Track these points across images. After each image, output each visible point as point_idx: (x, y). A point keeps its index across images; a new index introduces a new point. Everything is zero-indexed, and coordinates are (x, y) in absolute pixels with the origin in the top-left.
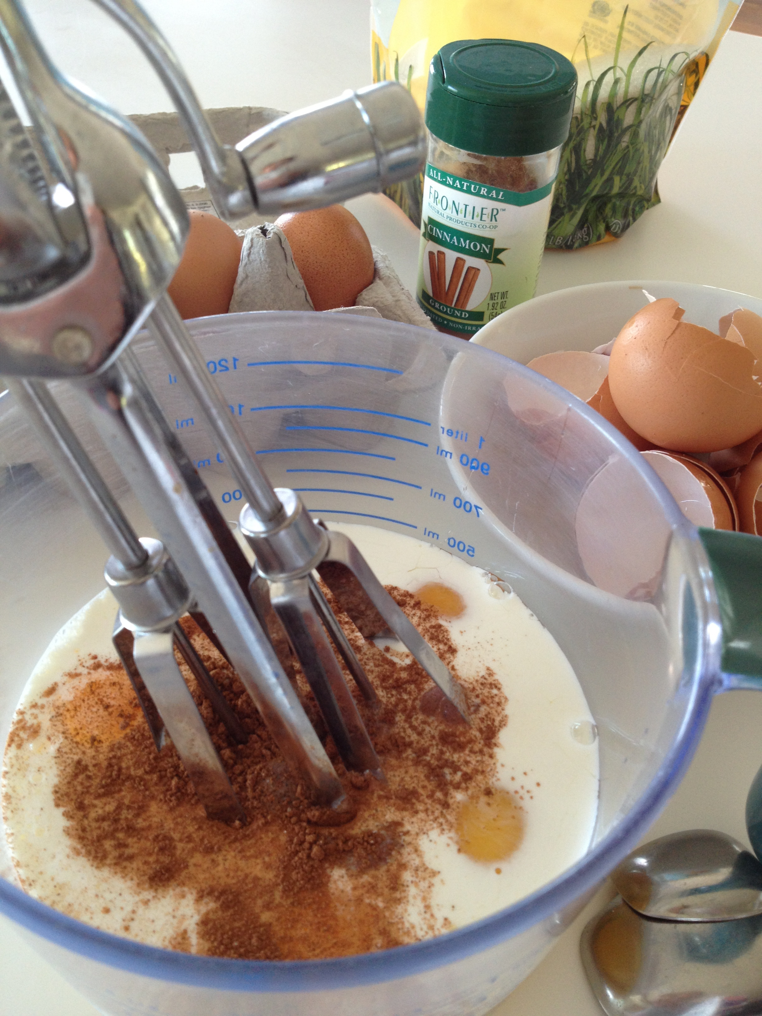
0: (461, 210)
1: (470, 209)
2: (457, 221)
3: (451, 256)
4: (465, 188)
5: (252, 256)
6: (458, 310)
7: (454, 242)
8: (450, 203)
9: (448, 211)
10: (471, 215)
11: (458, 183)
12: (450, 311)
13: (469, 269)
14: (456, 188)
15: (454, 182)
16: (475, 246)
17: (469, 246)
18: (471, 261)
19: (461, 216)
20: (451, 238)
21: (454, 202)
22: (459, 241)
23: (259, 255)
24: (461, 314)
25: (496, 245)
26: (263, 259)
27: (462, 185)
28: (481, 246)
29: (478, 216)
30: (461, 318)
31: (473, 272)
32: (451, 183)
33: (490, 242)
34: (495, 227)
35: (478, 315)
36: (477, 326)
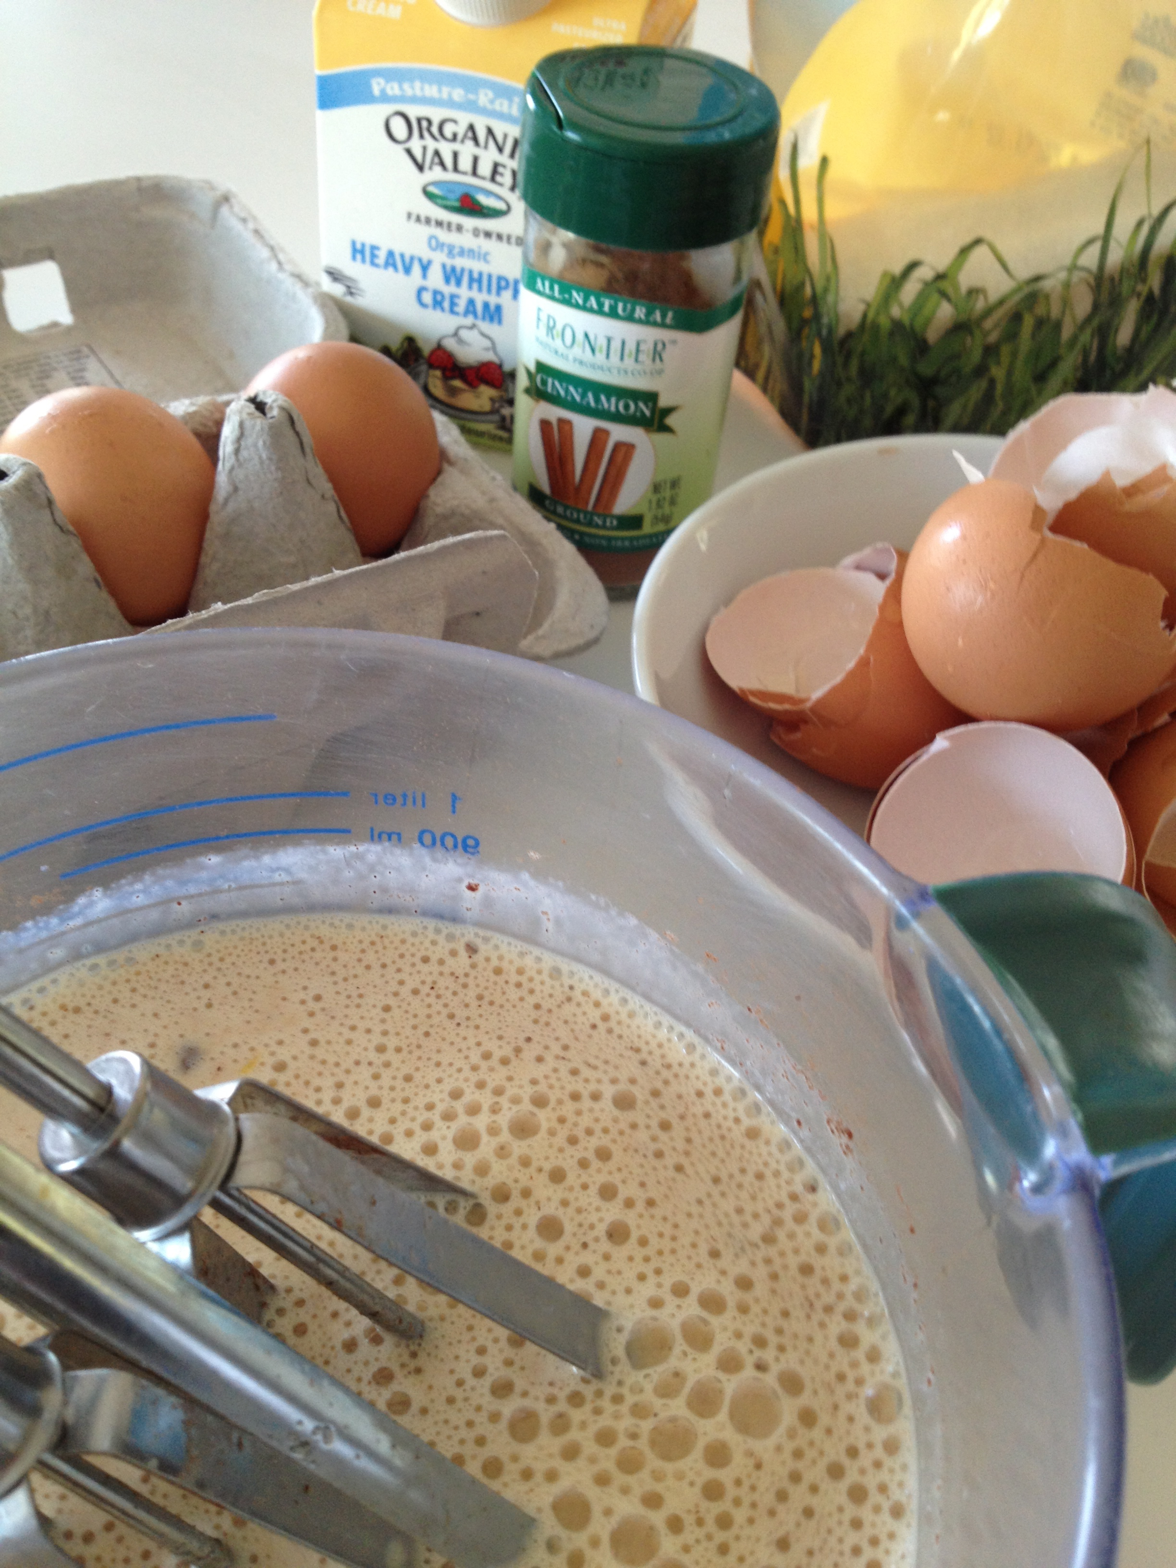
0: (601, 348)
2: (593, 366)
3: (584, 426)
4: (606, 308)
5: (244, 454)
6: (599, 516)
7: (588, 403)
8: (580, 337)
9: (577, 351)
10: (619, 354)
11: (593, 301)
12: (585, 518)
13: (618, 446)
14: (591, 310)
15: (586, 299)
16: (627, 407)
17: (617, 407)
18: (619, 433)
19: (600, 357)
20: (584, 396)
21: (586, 336)
22: (597, 400)
23: (258, 450)
24: (605, 522)
25: (663, 403)
26: (264, 456)
27: (601, 305)
28: (637, 406)
29: (630, 353)
30: (604, 527)
31: (625, 450)
32: (580, 302)
33: (651, 397)
34: (660, 372)
35: (633, 521)
36: (631, 539)
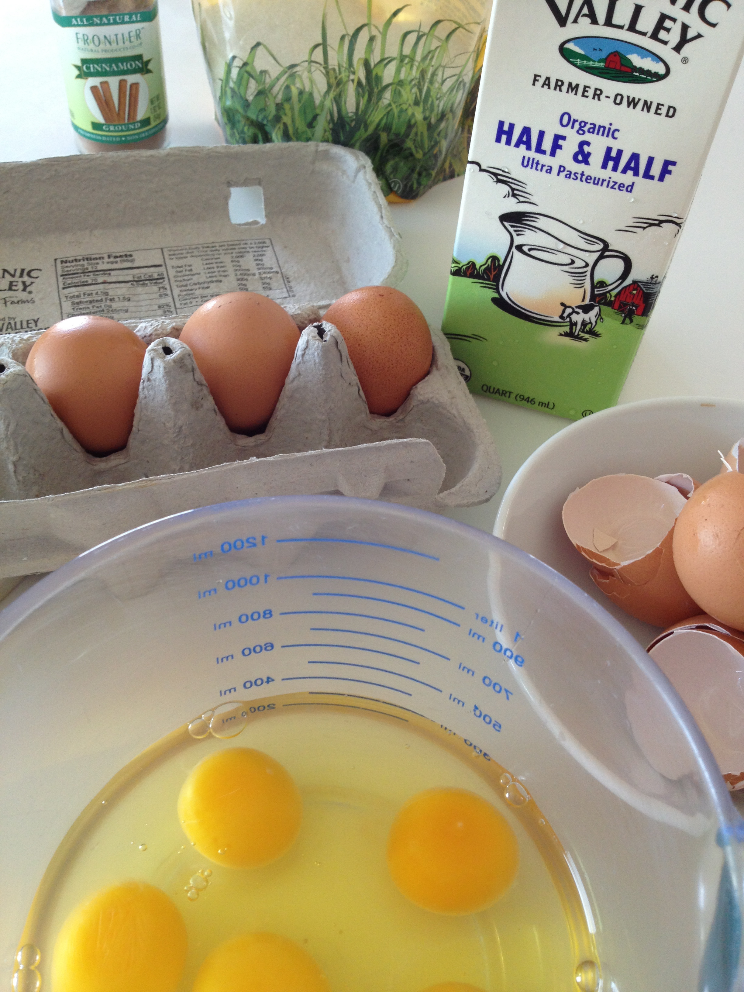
0: (113, 41)
1: (120, 37)
2: (112, 51)
3: (114, 82)
4: (112, 21)
6: (131, 124)
7: (114, 69)
8: (102, 38)
9: (102, 46)
10: (122, 41)
11: (104, 20)
12: (125, 127)
13: (132, 85)
14: (104, 24)
15: (101, 20)
16: (131, 65)
17: (127, 67)
18: (131, 79)
19: (114, 45)
20: (111, 67)
21: (105, 37)
22: (117, 66)
24: (135, 126)
25: (145, 59)
27: (109, 20)
28: (135, 63)
29: (127, 40)
30: (135, 129)
31: (135, 86)
32: (99, 22)
33: (139, 57)
34: (141, 44)
35: (146, 122)
36: (148, 131)
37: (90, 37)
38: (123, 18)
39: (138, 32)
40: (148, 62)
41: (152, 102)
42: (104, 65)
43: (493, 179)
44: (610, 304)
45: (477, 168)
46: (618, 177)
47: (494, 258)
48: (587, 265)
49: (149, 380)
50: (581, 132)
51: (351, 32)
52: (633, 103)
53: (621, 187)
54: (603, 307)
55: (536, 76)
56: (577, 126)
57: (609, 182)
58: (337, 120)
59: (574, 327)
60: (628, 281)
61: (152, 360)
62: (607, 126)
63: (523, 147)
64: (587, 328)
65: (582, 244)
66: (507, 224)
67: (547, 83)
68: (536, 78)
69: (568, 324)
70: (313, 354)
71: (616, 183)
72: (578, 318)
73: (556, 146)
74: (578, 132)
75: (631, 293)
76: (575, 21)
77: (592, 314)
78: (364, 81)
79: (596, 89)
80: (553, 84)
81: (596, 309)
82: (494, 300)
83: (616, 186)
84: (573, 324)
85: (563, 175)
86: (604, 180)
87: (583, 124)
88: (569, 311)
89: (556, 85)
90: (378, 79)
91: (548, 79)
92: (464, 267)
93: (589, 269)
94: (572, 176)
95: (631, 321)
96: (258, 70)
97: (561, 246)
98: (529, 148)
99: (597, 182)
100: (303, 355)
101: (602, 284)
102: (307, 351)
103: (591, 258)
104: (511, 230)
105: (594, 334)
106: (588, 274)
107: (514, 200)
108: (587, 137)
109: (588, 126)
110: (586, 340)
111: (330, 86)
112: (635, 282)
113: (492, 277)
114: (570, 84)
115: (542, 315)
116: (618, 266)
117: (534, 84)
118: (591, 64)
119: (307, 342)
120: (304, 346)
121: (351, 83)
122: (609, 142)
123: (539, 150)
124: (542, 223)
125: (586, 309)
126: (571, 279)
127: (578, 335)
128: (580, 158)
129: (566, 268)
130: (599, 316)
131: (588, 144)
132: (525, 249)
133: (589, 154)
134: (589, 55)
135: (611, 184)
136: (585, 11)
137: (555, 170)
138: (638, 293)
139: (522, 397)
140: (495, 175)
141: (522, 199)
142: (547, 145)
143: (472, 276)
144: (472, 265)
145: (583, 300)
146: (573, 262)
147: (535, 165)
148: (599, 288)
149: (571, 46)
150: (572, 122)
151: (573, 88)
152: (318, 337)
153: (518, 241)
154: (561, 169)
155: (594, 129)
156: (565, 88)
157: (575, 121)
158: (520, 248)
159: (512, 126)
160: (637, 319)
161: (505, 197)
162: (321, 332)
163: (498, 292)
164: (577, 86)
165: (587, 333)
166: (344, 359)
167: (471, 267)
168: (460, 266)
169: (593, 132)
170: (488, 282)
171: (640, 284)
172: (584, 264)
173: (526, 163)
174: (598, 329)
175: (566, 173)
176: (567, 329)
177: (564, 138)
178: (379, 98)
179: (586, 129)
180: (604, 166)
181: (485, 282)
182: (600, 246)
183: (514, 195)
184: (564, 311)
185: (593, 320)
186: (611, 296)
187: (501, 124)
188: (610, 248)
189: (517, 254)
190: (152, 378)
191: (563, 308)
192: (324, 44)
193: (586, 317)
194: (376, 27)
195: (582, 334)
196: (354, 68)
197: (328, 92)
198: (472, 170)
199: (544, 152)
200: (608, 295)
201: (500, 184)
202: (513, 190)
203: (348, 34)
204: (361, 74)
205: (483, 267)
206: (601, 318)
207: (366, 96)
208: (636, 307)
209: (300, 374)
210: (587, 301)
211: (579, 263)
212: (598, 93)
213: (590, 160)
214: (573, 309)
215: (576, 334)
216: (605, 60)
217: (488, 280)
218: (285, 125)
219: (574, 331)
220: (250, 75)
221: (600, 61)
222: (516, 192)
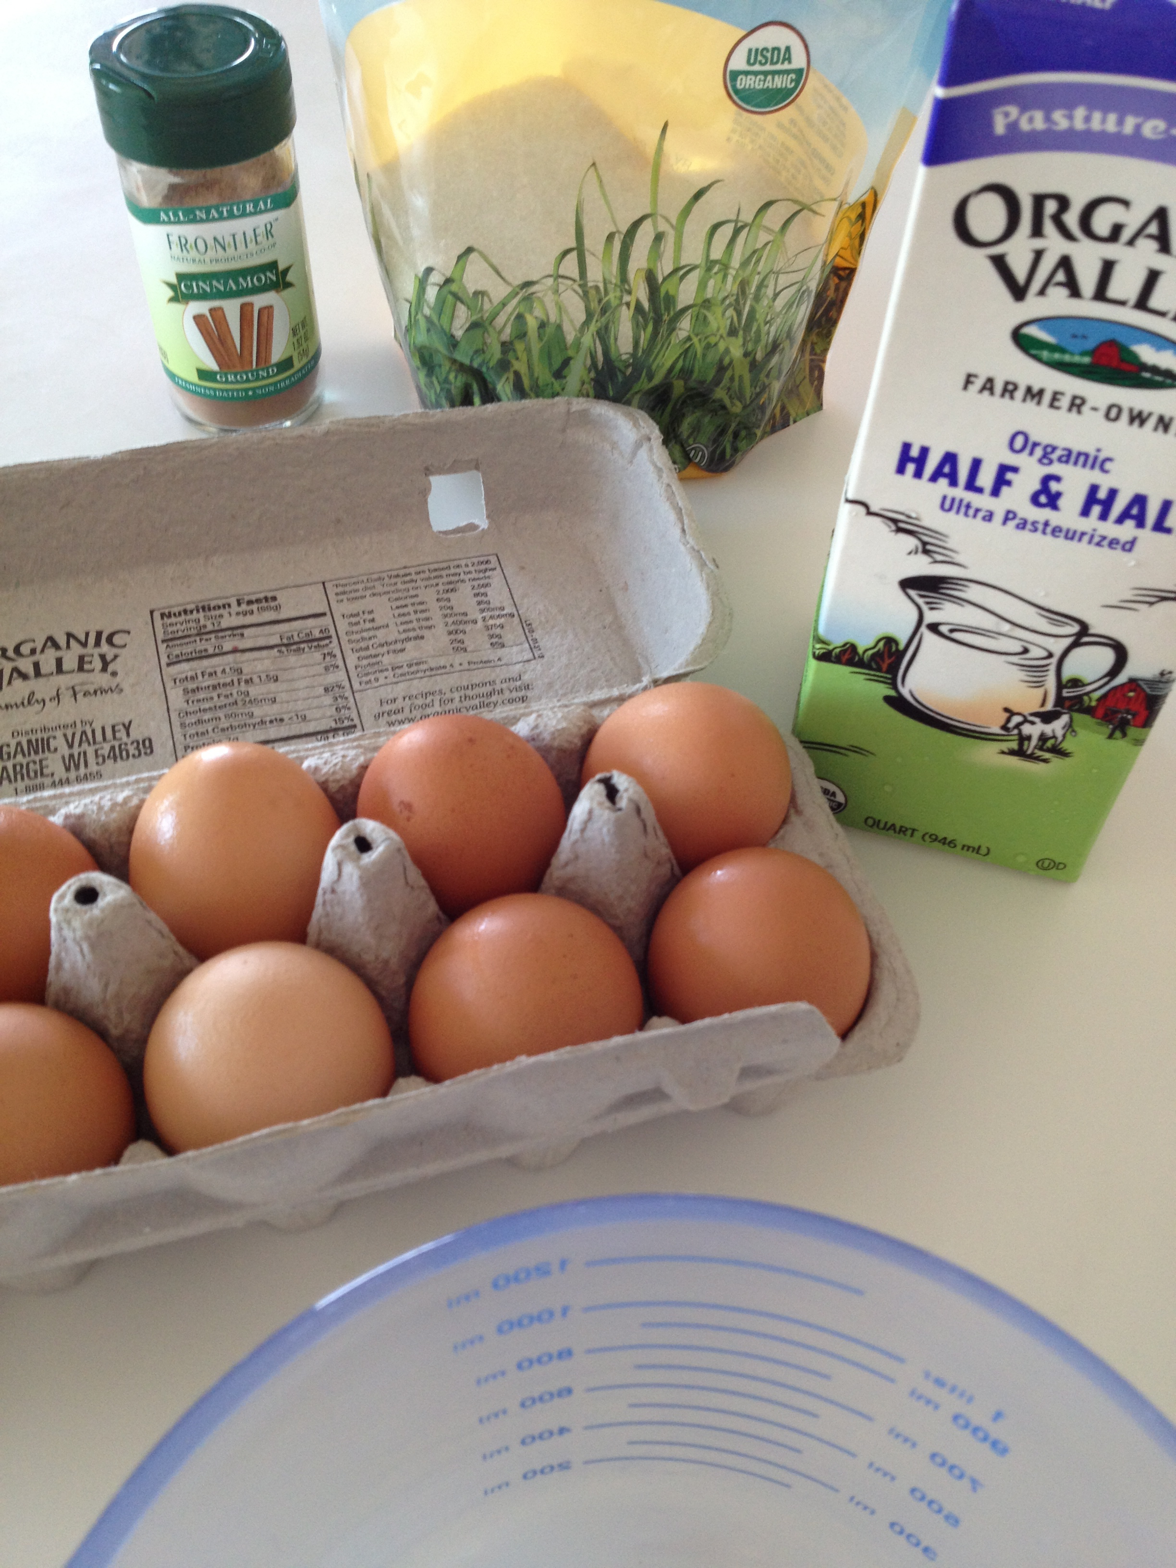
0: (229, 244)
1: (239, 238)
2: (227, 260)
3: (231, 308)
4: (225, 214)
6: (263, 370)
7: (231, 288)
8: (210, 242)
9: (211, 253)
10: (243, 243)
11: (214, 213)
12: (252, 375)
13: (261, 310)
14: (214, 220)
15: (208, 213)
16: (259, 280)
17: (252, 283)
18: (260, 301)
19: (231, 251)
20: (225, 284)
21: (215, 239)
22: (237, 283)
24: (268, 373)
25: (281, 267)
27: (220, 213)
28: (266, 276)
29: (251, 240)
30: (268, 377)
31: (267, 312)
33: (273, 265)
34: (274, 245)
35: (286, 364)
36: (289, 377)
37: (191, 241)
38: (245, 208)
39: (269, 227)
40: (286, 271)
41: (294, 332)
42: (215, 283)
43: (889, 527)
44: (1089, 711)
45: (862, 510)
46: (1109, 529)
47: (890, 641)
48: (1050, 655)
49: (333, 891)
50: (1045, 461)
51: (624, 228)
52: (1138, 418)
53: (1113, 543)
54: (1077, 716)
55: (969, 376)
56: (1039, 452)
57: (1092, 537)
58: (603, 367)
59: (1026, 743)
60: (1121, 679)
61: (340, 865)
62: (1092, 453)
63: (943, 482)
64: (1049, 744)
65: (1043, 625)
66: (912, 593)
67: (989, 386)
68: (969, 380)
69: (1016, 737)
70: (601, 829)
71: (1104, 538)
72: (1034, 730)
73: (1001, 481)
74: (1040, 461)
75: (1124, 695)
76: (1042, 292)
77: (1057, 727)
78: (646, 305)
79: (1075, 398)
80: (998, 388)
81: (1065, 719)
82: (888, 699)
83: (1105, 543)
84: (1023, 739)
85: (1012, 524)
86: (1083, 534)
87: (1049, 450)
88: (1016, 719)
89: (1005, 390)
90: (670, 300)
91: (990, 381)
92: (838, 650)
93: (1054, 661)
94: (1029, 526)
95: (1124, 735)
96: (471, 291)
97: (1006, 627)
98: (953, 482)
99: (1071, 535)
100: (583, 830)
101: (1076, 683)
102: (589, 825)
103: (1058, 647)
104: (920, 601)
105: (1058, 751)
106: (1052, 669)
107: (925, 559)
108: (1056, 469)
109: (1058, 453)
110: (1046, 761)
111: (590, 315)
112: (1133, 683)
113: (885, 666)
114: (1029, 390)
115: (969, 724)
116: (1107, 657)
117: (965, 387)
118: (1067, 358)
119: (590, 812)
120: (584, 816)
121: (624, 308)
122: (1095, 476)
123: (971, 486)
124: (973, 593)
125: (1047, 717)
126: (1022, 675)
127: (1033, 753)
128: (1043, 499)
129: (1015, 659)
130: (1069, 727)
131: (1057, 479)
132: (944, 629)
133: (1058, 495)
134: (1063, 344)
135: (1096, 539)
136: (1060, 276)
137: (999, 517)
138: (1137, 697)
139: (934, 837)
140: (895, 521)
141: (939, 558)
142: (986, 478)
143: (850, 663)
144: (853, 648)
145: (1043, 704)
146: (1026, 651)
147: (963, 509)
148: (1069, 688)
149: (1033, 331)
150: (1030, 446)
151: (1034, 395)
152: (608, 804)
153: (930, 617)
154: (1009, 516)
155: (1068, 457)
156: (1019, 394)
157: (1035, 445)
158: (934, 628)
159: (924, 451)
160: (1132, 731)
161: (910, 553)
162: (612, 793)
163: (895, 687)
164: (1041, 392)
165: (1049, 750)
166: (650, 829)
167: (850, 650)
168: (831, 648)
169: (1067, 462)
170: (878, 674)
171: (1141, 683)
172: (1045, 654)
173: (947, 505)
174: (1066, 746)
175: (1016, 521)
176: (1014, 745)
177: (1015, 470)
178: (672, 330)
179: (1054, 456)
180: (1085, 512)
181: (872, 673)
182: (1075, 628)
183: (926, 552)
184: (1008, 720)
185: (1059, 733)
186: (1090, 700)
187: (906, 447)
188: (1091, 631)
189: (929, 637)
190: (340, 888)
191: (1007, 715)
192: (580, 249)
193: (1048, 729)
194: (667, 220)
195: (1039, 753)
196: (629, 285)
197: (586, 323)
198: (854, 514)
199: (980, 490)
200: (1086, 698)
201: (902, 536)
202: (925, 544)
203: (619, 232)
204: (641, 293)
205: (870, 652)
206: (1073, 731)
207: (650, 328)
208: (1134, 715)
209: (577, 857)
210: (1049, 706)
211: (1036, 652)
212: (1077, 404)
213: (1061, 503)
214: (1024, 716)
215: (1029, 752)
216: (1094, 353)
217: (879, 669)
218: (517, 374)
219: (1025, 747)
220: (457, 297)
221: (1083, 354)
222: (929, 547)
